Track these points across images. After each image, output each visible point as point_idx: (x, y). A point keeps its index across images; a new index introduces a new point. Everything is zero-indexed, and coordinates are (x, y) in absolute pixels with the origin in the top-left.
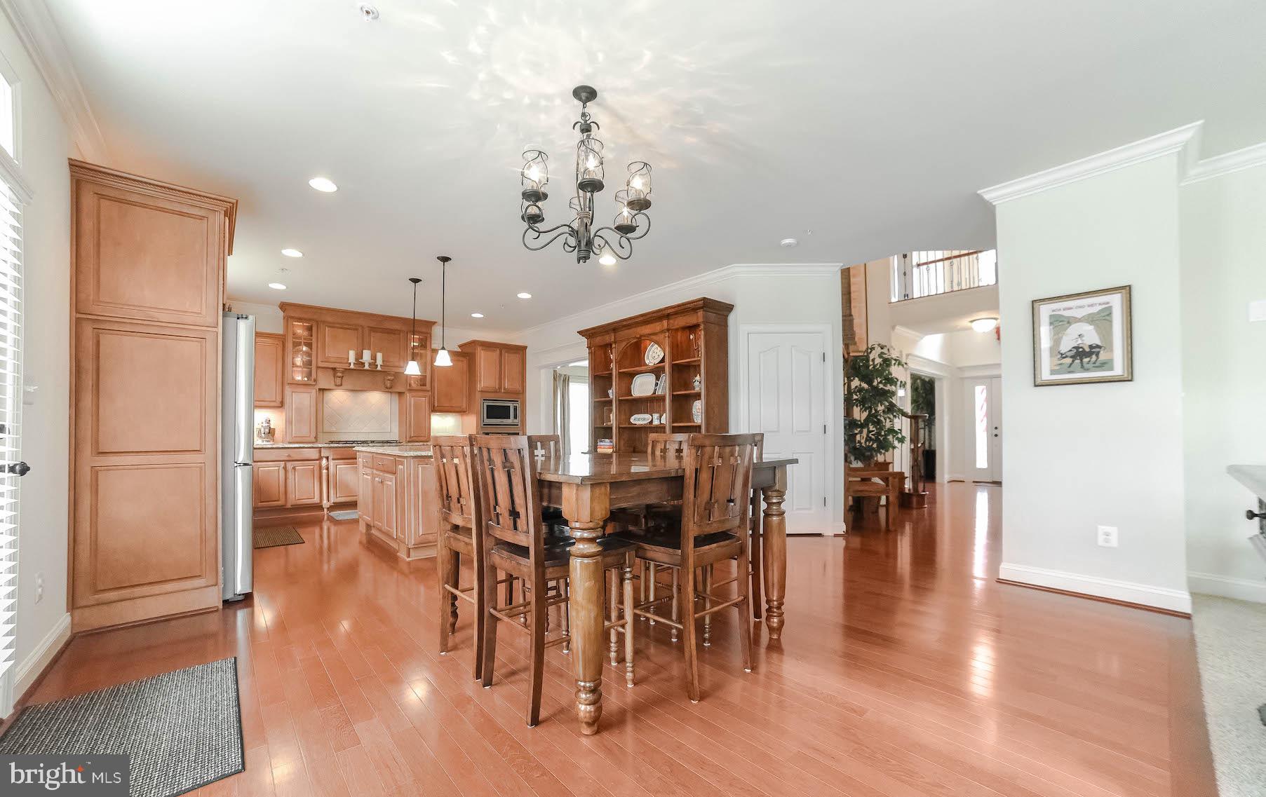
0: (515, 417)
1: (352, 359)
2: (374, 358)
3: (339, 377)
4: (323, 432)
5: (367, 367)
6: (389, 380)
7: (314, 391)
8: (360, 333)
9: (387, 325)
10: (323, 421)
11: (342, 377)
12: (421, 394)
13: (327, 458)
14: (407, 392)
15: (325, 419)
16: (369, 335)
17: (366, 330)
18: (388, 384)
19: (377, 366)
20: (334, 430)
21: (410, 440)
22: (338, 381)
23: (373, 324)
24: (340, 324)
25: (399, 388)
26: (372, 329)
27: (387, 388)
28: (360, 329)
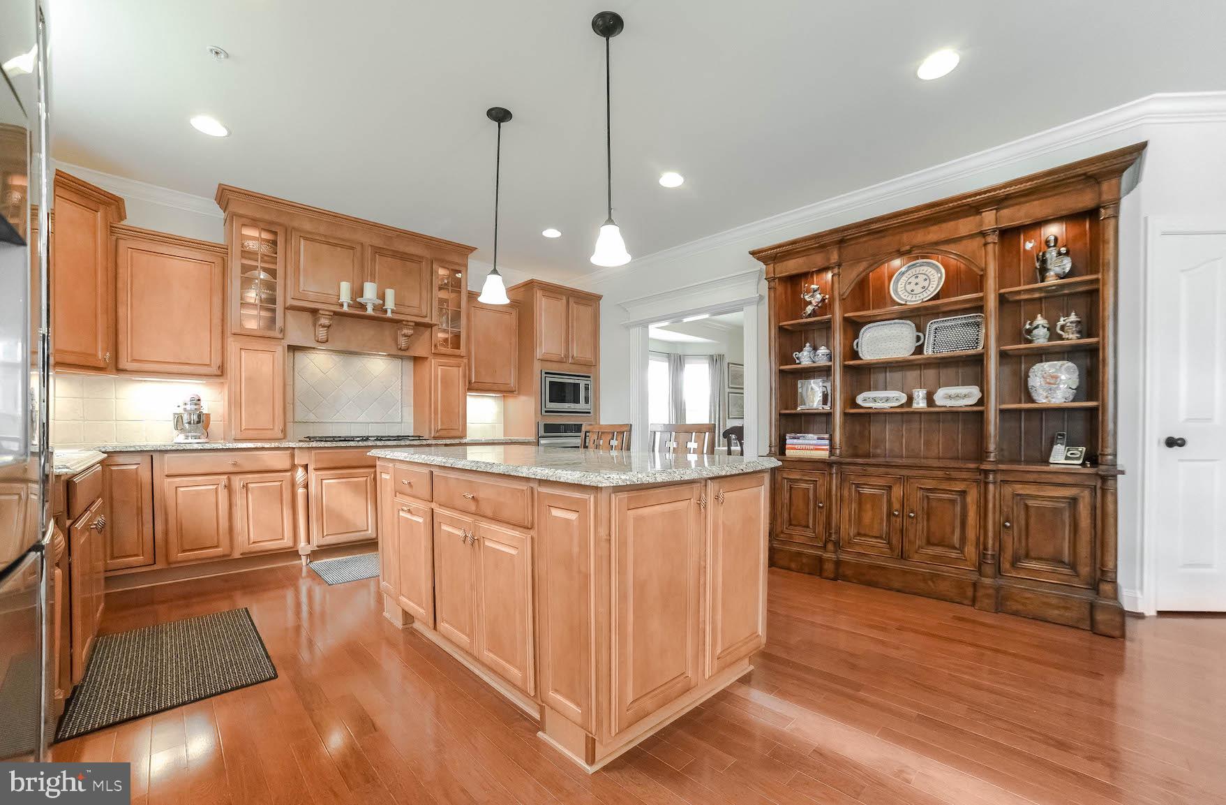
0: (587, 401)
1: (345, 297)
2: (382, 297)
3: (324, 327)
4: (294, 422)
5: (370, 311)
6: (405, 335)
7: (280, 350)
8: (358, 254)
9: (401, 247)
10: (293, 404)
11: (329, 327)
12: (452, 361)
13: (306, 467)
14: (431, 357)
15: (296, 400)
16: (373, 260)
17: (369, 252)
18: (403, 342)
19: (386, 311)
20: (312, 417)
21: (436, 436)
22: (322, 333)
23: (378, 242)
24: (325, 236)
25: (420, 351)
26: (378, 251)
27: (400, 349)
28: (359, 248)
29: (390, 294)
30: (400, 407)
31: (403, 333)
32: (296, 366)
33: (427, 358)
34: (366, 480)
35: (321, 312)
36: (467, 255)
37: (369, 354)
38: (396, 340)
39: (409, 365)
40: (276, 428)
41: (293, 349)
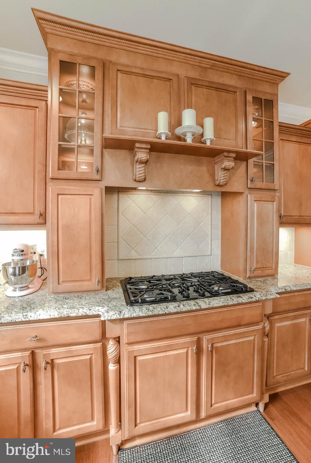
1: (164, 128)
2: (201, 126)
3: (141, 162)
4: (118, 260)
5: (189, 140)
6: (225, 169)
7: (97, 192)
8: (175, 86)
9: (216, 78)
10: (118, 242)
11: (146, 162)
12: (266, 195)
13: (118, 340)
14: (247, 192)
15: (120, 239)
16: (189, 91)
17: (185, 85)
18: (221, 176)
19: (205, 143)
20: (134, 255)
21: (252, 275)
22: (139, 170)
23: (194, 74)
24: (142, 69)
25: (237, 185)
26: (193, 83)
27: (219, 185)
28: (175, 79)
29: (209, 122)
30: (210, 241)
31: (223, 166)
32: (120, 207)
33: (241, 193)
34: (187, 352)
35: (137, 145)
36: (278, 84)
37: (183, 192)
38: (213, 175)
39: (218, 201)
40: (93, 279)
41: (110, 190)
